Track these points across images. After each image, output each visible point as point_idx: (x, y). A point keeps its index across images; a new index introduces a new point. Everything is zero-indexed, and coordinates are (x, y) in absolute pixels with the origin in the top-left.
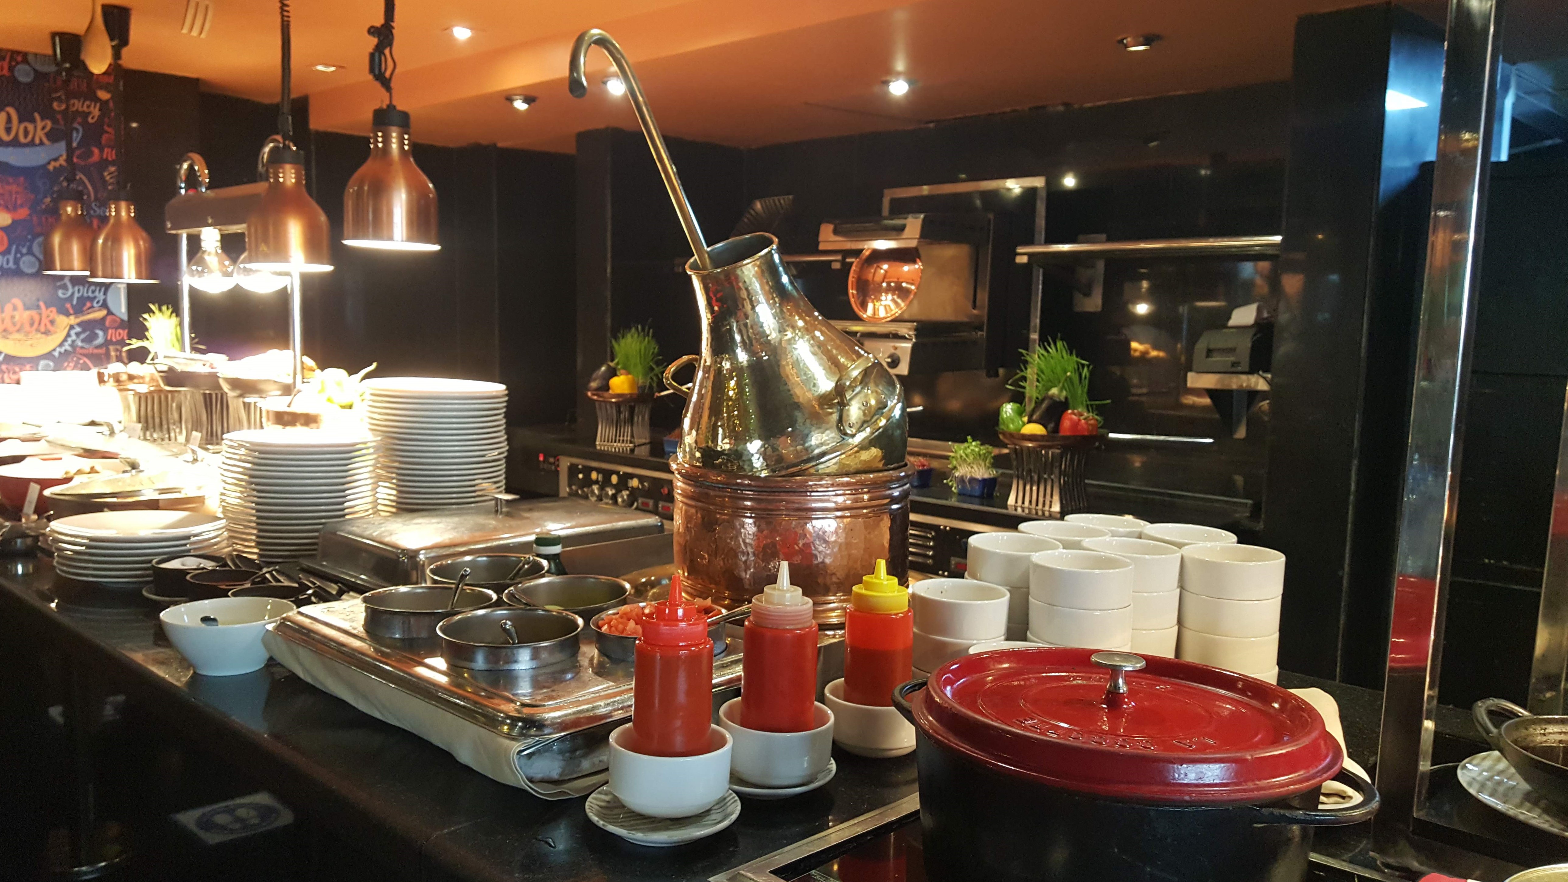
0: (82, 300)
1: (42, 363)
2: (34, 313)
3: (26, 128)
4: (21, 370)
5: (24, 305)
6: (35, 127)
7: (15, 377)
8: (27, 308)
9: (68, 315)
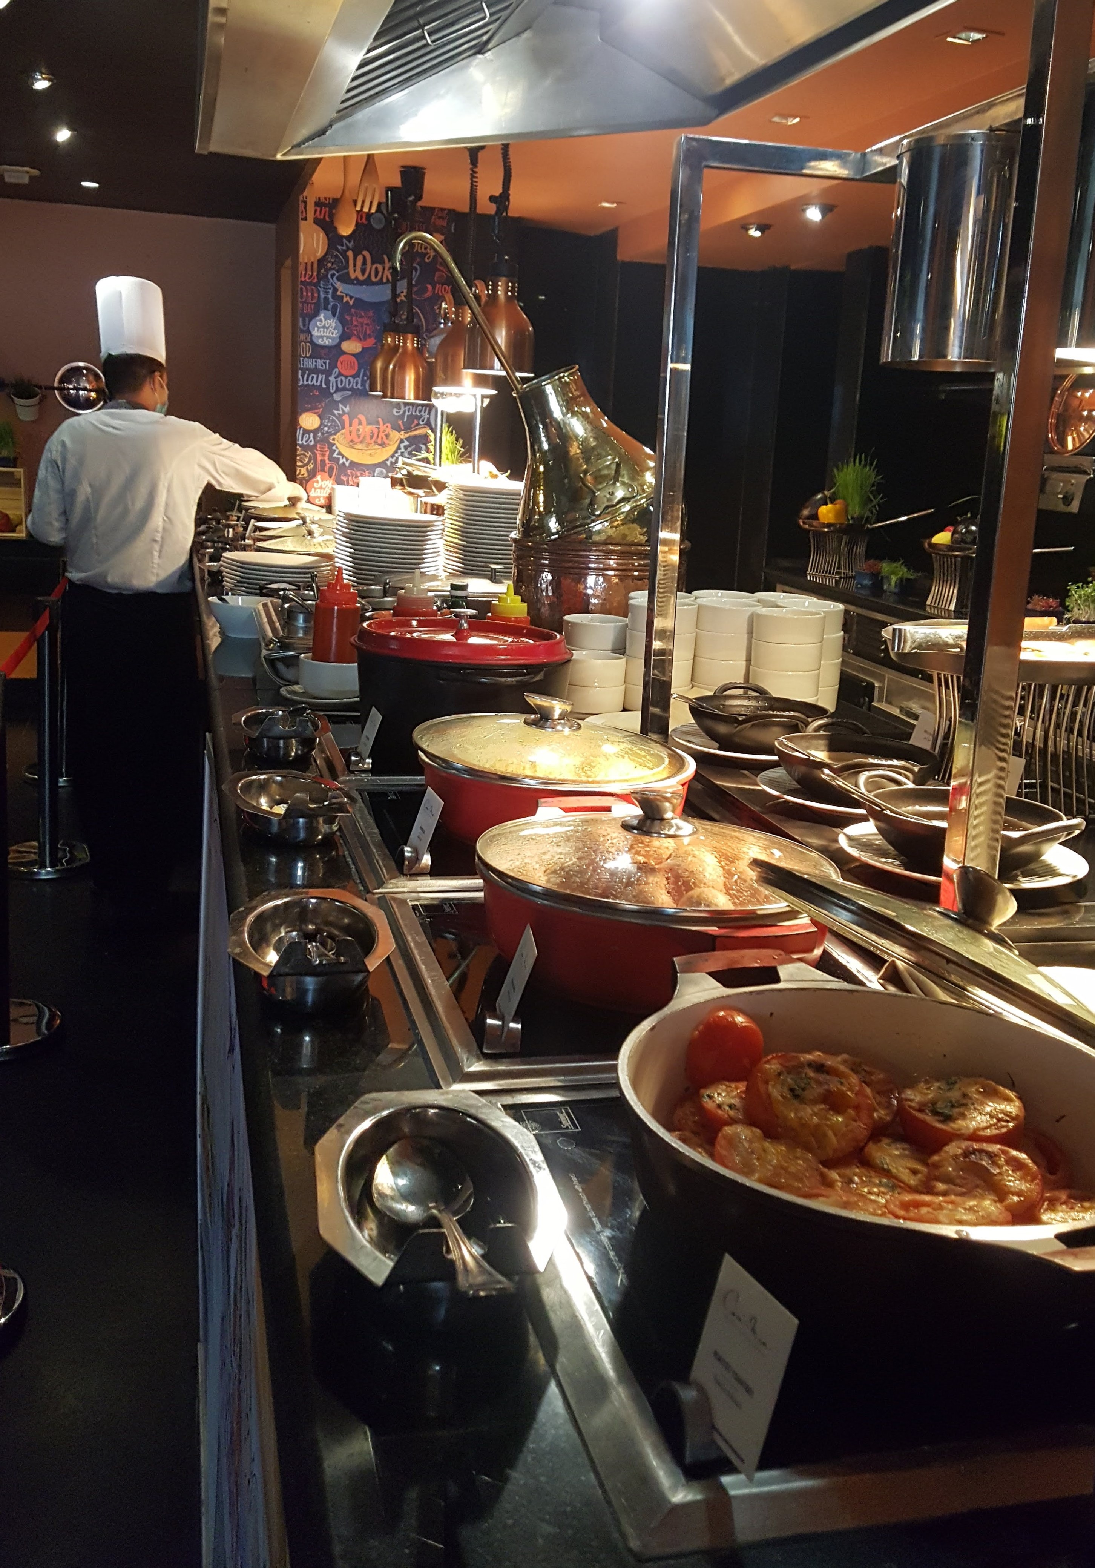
0: (412, 418)
1: (378, 470)
2: (373, 427)
3: (376, 268)
4: (362, 475)
5: (367, 420)
6: (384, 269)
7: (355, 480)
8: (369, 424)
9: (399, 431)
